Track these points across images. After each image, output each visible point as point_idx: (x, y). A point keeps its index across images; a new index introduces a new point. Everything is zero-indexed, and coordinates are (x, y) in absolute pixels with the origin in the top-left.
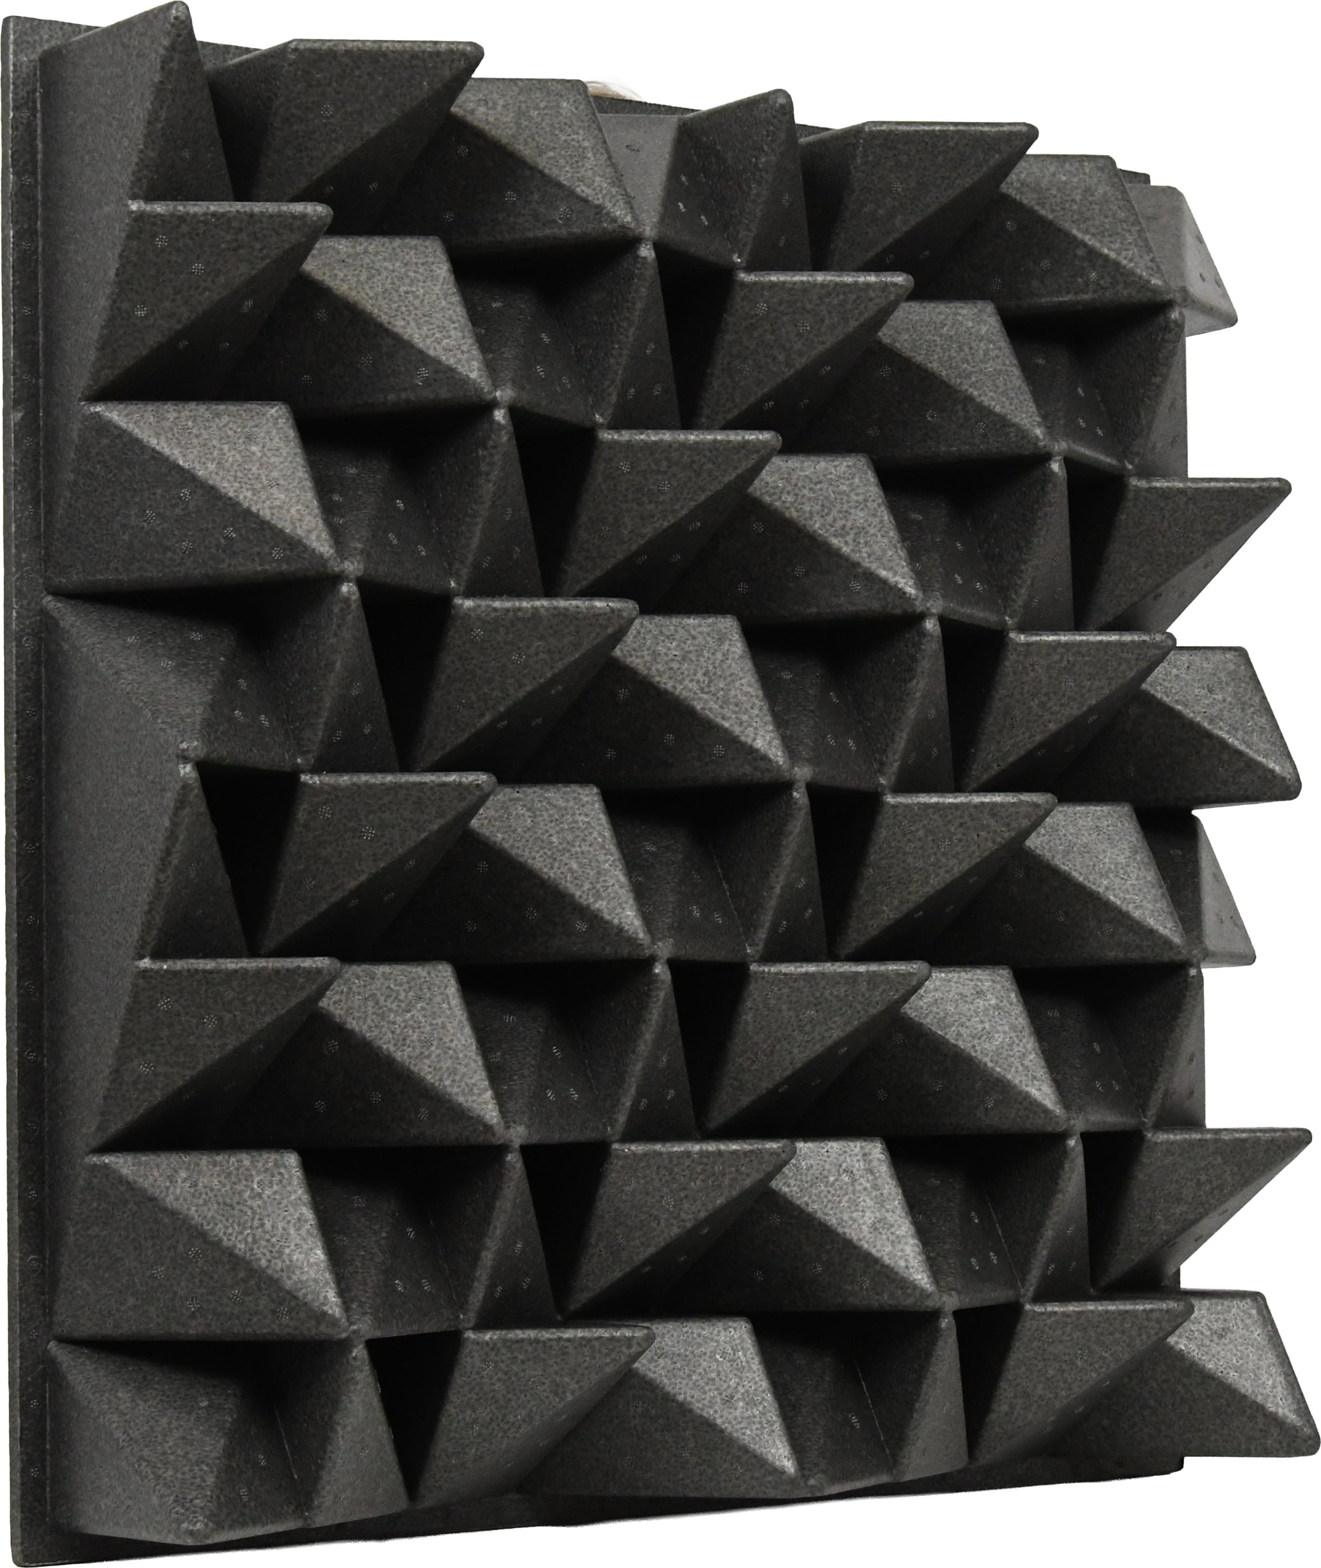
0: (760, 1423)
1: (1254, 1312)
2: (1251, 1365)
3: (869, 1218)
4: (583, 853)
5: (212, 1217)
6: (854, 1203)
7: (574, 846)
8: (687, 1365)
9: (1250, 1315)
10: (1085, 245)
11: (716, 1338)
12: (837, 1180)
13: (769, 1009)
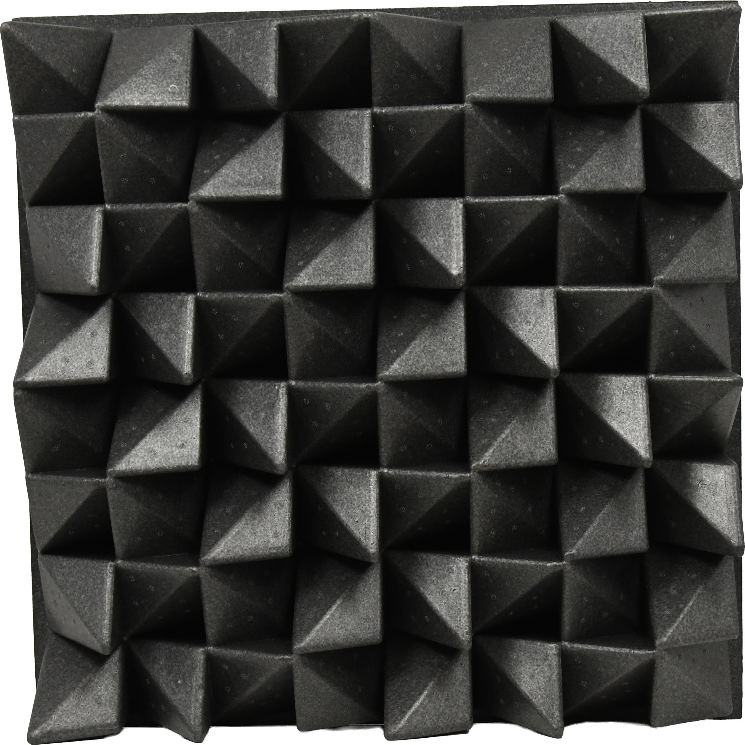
0: (53, 371)
1: (109, 722)
2: (79, 713)
3: (158, 449)
4: (339, 269)
5: (159, 65)
6: (166, 444)
7: (342, 266)
8: (86, 345)
9: (107, 719)
10: (684, 607)
11: (99, 362)
12: (179, 439)
13: (265, 395)
